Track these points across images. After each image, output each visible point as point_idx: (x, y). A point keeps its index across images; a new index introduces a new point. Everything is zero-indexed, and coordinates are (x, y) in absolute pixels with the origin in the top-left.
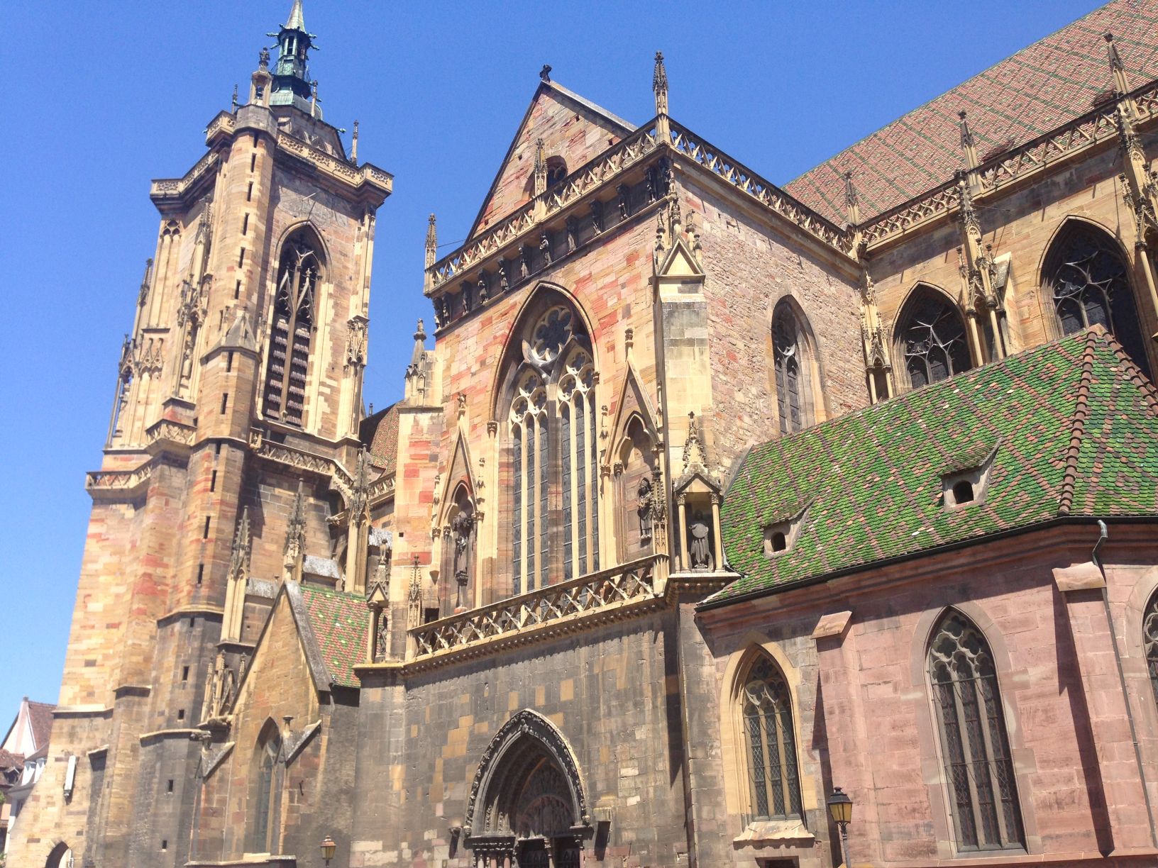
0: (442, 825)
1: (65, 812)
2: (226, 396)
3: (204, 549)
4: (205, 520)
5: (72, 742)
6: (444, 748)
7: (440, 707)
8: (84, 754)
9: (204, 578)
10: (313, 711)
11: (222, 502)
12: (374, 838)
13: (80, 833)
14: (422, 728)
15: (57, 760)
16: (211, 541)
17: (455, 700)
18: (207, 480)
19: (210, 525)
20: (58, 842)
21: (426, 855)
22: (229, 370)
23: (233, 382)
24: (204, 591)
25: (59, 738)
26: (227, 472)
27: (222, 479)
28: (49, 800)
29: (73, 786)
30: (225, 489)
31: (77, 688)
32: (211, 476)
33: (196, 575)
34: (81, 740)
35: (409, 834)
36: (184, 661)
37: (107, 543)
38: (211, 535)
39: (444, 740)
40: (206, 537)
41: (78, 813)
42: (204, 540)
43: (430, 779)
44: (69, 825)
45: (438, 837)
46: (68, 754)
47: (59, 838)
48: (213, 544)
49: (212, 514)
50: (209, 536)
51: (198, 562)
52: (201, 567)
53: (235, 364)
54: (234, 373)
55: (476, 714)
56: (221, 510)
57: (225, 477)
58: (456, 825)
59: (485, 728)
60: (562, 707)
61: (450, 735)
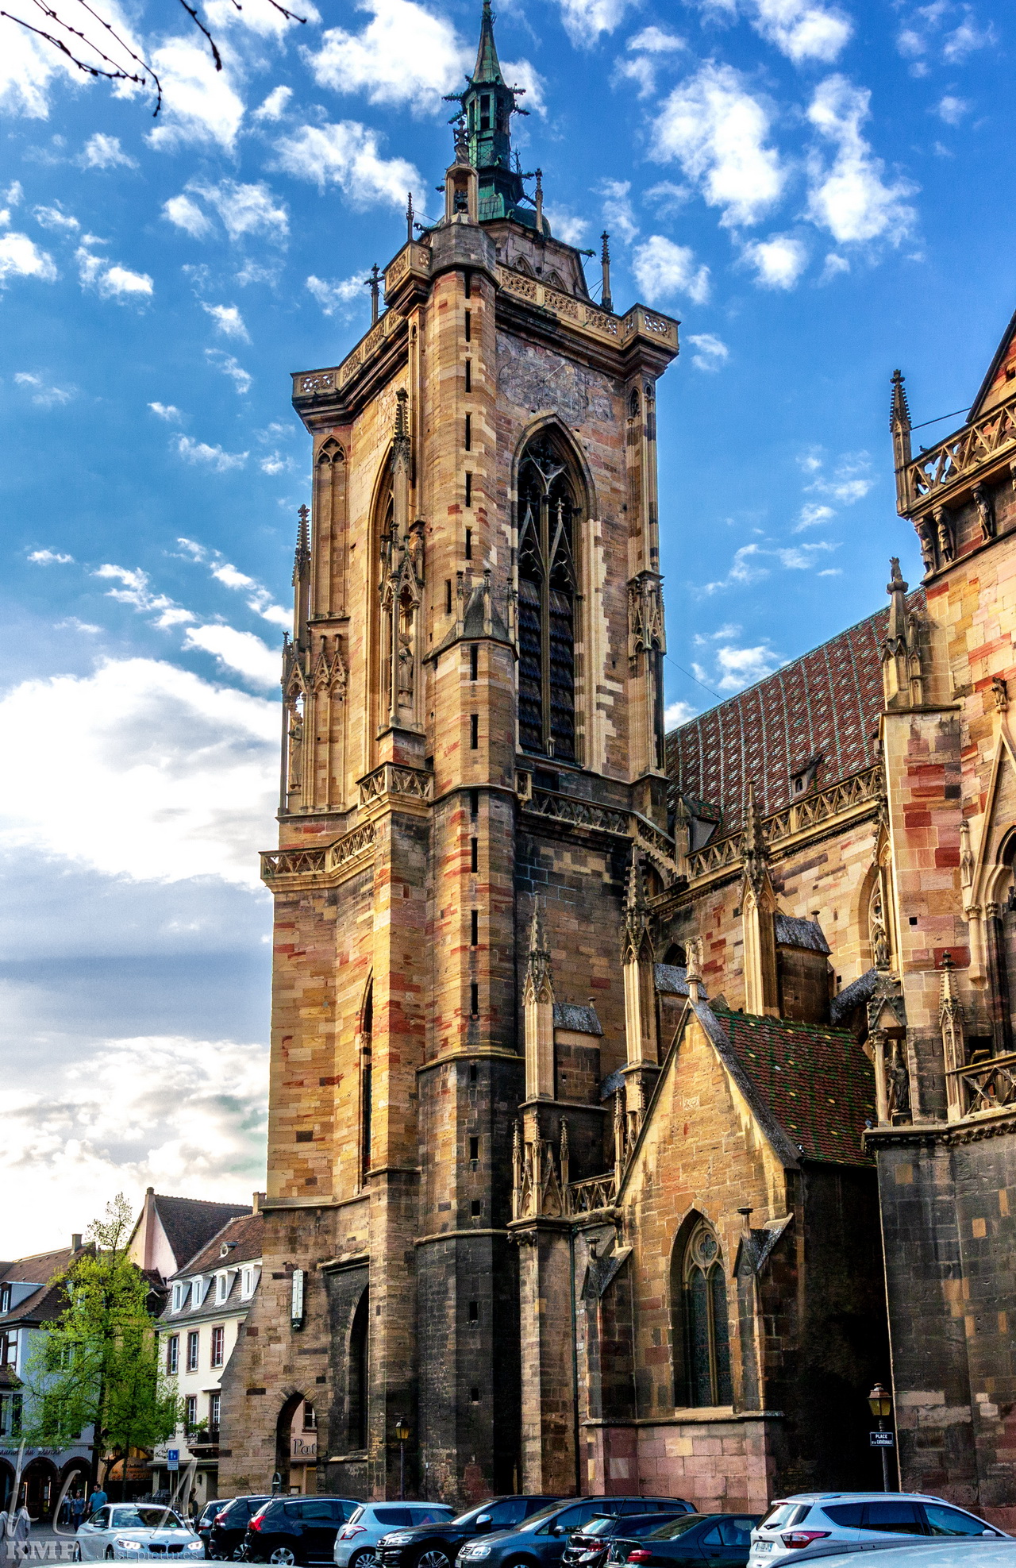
1: (296, 1349)
2: (475, 718)
3: (474, 961)
4: (470, 917)
5: (293, 1250)
8: (314, 1267)
9: (480, 1005)
10: (776, 1200)
11: (492, 888)
12: (930, 1386)
13: (321, 1380)
14: (995, 1224)
15: (276, 1276)
16: (483, 948)
18: (463, 854)
19: (479, 924)
20: (291, 1392)
22: (474, 677)
23: (484, 695)
24: (483, 1026)
25: (276, 1244)
26: (492, 840)
27: (487, 852)
28: (271, 1333)
29: (304, 1312)
30: (494, 867)
31: (290, 1174)
32: (469, 848)
33: (469, 1002)
34: (306, 1247)
35: (990, 1382)
36: (470, 1130)
37: (302, 959)
38: (483, 939)
40: (474, 942)
41: (315, 1351)
42: (473, 948)
44: (304, 1368)
46: (291, 1268)
47: (292, 1387)
48: (487, 952)
49: (480, 907)
50: (479, 941)
51: (469, 982)
52: (474, 987)
53: (483, 665)
54: (482, 681)
56: (492, 900)
57: (491, 848)
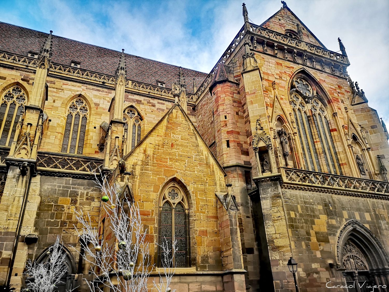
0: (322, 261)
6: (313, 226)
7: (307, 207)
14: (297, 214)
17: (315, 207)
21: (315, 276)
35: (302, 265)
39: (313, 223)
43: (309, 239)
45: (321, 267)
55: (328, 215)
58: (330, 261)
59: (334, 222)
60: (368, 222)
61: (316, 220)
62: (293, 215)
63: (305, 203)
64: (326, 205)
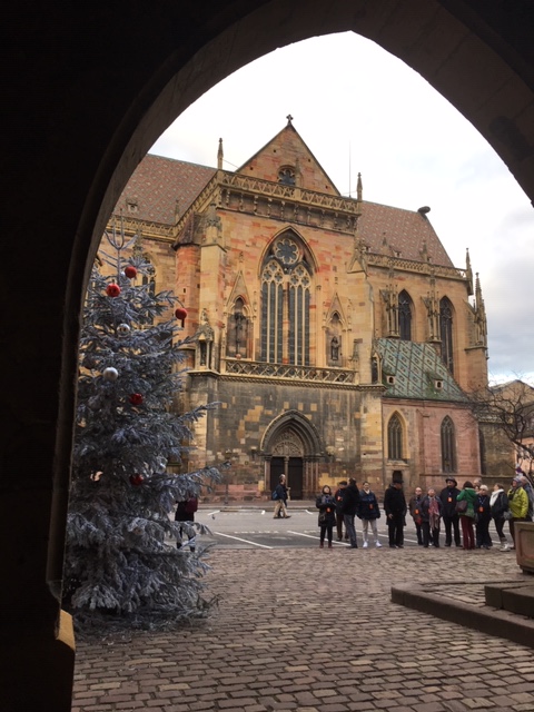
6: (245, 416)
7: (242, 399)
14: (230, 405)
17: (252, 398)
21: (234, 459)
35: (222, 449)
39: (246, 413)
43: (237, 428)
45: (242, 452)
55: (265, 406)
58: (254, 448)
59: (270, 412)
60: (312, 413)
61: (250, 411)
62: (225, 405)
63: (242, 394)
64: (266, 396)
